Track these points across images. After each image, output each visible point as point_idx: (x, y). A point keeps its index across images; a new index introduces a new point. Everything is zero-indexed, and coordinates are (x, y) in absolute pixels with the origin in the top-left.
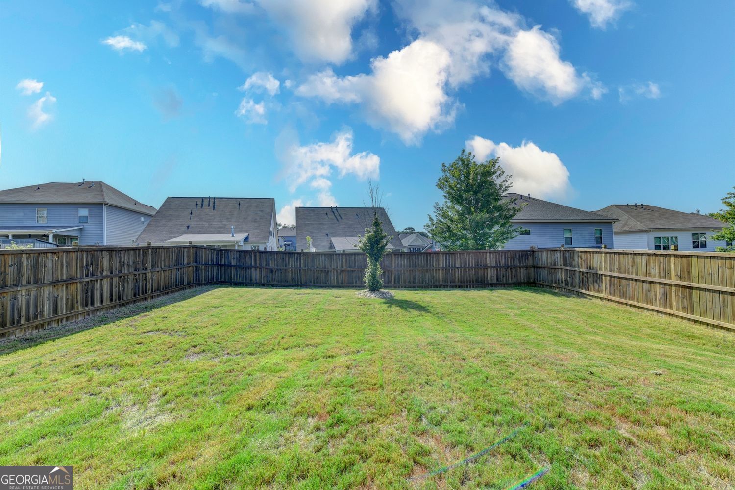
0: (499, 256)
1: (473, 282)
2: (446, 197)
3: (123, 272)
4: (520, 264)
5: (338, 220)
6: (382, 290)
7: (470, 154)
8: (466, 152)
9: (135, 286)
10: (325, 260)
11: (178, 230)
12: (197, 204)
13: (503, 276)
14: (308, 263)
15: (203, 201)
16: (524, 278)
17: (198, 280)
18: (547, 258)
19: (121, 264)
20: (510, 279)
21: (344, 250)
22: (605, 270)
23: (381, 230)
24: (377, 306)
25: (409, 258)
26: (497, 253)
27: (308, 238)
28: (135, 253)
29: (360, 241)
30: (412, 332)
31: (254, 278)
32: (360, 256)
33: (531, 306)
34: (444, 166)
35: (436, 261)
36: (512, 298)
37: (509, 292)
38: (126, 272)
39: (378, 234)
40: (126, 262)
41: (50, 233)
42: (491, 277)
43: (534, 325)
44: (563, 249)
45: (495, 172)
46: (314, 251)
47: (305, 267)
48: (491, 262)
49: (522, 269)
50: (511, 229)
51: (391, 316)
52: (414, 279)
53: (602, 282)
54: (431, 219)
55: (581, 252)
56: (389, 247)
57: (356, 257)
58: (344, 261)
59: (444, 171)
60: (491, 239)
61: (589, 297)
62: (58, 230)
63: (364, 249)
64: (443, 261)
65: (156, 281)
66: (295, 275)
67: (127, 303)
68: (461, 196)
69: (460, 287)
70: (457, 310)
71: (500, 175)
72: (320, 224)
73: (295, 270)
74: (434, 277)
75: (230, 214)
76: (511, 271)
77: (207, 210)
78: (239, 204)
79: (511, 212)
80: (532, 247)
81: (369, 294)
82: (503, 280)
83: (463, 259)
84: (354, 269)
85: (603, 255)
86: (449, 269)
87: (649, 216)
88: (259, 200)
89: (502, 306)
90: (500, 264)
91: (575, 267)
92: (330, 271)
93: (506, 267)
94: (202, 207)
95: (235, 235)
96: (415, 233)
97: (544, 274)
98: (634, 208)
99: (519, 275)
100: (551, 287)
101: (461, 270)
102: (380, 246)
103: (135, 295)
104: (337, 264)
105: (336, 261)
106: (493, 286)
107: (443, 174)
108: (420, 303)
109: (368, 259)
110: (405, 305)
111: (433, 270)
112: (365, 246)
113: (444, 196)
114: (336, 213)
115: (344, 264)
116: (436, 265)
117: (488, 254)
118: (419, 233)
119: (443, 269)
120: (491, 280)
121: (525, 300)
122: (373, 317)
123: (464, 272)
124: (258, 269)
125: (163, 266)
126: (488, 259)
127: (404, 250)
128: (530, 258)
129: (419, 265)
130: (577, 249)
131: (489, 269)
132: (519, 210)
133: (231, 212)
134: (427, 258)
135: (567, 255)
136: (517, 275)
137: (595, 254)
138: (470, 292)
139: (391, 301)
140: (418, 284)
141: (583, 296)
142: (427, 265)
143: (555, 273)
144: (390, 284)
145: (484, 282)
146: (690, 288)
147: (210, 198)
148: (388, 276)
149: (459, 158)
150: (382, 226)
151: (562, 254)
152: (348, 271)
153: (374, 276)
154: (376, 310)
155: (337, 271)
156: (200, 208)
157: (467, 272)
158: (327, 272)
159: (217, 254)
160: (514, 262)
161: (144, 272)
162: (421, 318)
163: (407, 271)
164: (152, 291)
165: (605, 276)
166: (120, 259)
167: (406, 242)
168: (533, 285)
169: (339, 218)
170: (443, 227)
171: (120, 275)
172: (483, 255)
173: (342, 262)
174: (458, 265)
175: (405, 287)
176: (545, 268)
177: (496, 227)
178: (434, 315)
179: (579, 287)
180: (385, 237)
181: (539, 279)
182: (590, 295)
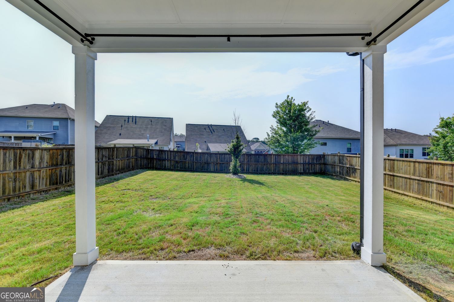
0: (305, 157)
1: (290, 171)
2: (277, 123)
3: (103, 160)
4: (317, 162)
5: (212, 133)
6: (240, 174)
7: (292, 98)
8: (290, 97)
9: (109, 168)
10: (207, 157)
11: (114, 136)
12: (125, 120)
13: (307, 169)
14: (198, 158)
15: (129, 118)
16: (318, 171)
17: (137, 166)
18: (331, 159)
19: (103, 156)
20: (311, 171)
21: (218, 152)
22: (358, 167)
23: (240, 142)
24: (237, 182)
25: (255, 157)
26: (304, 156)
27: (197, 144)
28: (109, 150)
29: (229, 147)
30: (255, 193)
31: (166, 166)
32: (227, 155)
33: (318, 184)
34: (277, 104)
35: (270, 159)
36: (309, 180)
37: (309, 177)
38: (105, 160)
39: (238, 143)
40: (105, 155)
41: (37, 136)
42: (300, 169)
43: (315, 192)
44: (339, 154)
45: (305, 109)
46: (200, 152)
47: (196, 160)
48: (300, 160)
49: (318, 165)
50: (313, 142)
51: (244, 187)
52: (257, 169)
53: (356, 173)
54: (268, 135)
55: (347, 156)
56: (244, 151)
57: (225, 156)
58: (218, 157)
59: (277, 107)
60: (302, 148)
61: (350, 181)
62: (42, 134)
63: (231, 152)
64: (274, 159)
65: (118, 165)
66: (190, 165)
67: (105, 177)
68: (286, 123)
69: (283, 174)
70: (279, 185)
71: (309, 111)
72: (201, 135)
73: (190, 163)
74: (268, 168)
75: (145, 127)
76: (312, 166)
77: (131, 124)
78: (151, 121)
79: (314, 132)
80: (324, 153)
81: (232, 176)
82: (307, 171)
83: (285, 158)
84: (224, 163)
85: (358, 158)
86: (277, 163)
87: (399, 136)
88: (163, 119)
89: (303, 184)
90: (305, 162)
91: (344, 164)
92: (210, 163)
93: (309, 164)
94: (128, 122)
95: (149, 140)
96: (259, 142)
97: (329, 167)
98: (391, 131)
99: (316, 168)
100: (332, 175)
101: (284, 164)
102: (239, 150)
103: (108, 173)
104: (214, 159)
105: (214, 158)
106: (301, 174)
107: (276, 109)
108: (260, 181)
109: (232, 157)
110: (252, 182)
111: (268, 164)
112: (231, 150)
113: (276, 122)
114: (211, 128)
115: (218, 159)
116: (270, 161)
117: (299, 156)
118: (262, 141)
119: (273, 164)
120: (300, 170)
121: (316, 181)
122: (235, 187)
123: (285, 166)
124: (169, 161)
125: (121, 158)
126: (299, 159)
127: (252, 152)
128: (323, 159)
129: (260, 161)
130: (346, 155)
131: (299, 165)
132: (319, 132)
133: (146, 126)
134: (265, 157)
135: (341, 158)
136: (315, 168)
137: (354, 158)
138: (288, 177)
139: (244, 180)
140: (259, 172)
141: (347, 180)
142: (265, 162)
143: (335, 168)
144: (243, 171)
145: (296, 172)
146: (394, 176)
147: (133, 117)
148: (243, 167)
149: (286, 100)
150: (240, 139)
151: (338, 157)
152: (220, 163)
153: (235, 166)
154: (237, 184)
155: (214, 163)
156: (127, 123)
157: (287, 166)
158: (208, 164)
159: (146, 152)
160: (313, 161)
161: (113, 160)
162: (260, 188)
163: (254, 164)
164: (116, 171)
165: (358, 169)
166: (102, 153)
167: (254, 147)
168: (323, 174)
169: (213, 131)
170: (275, 140)
171: (102, 162)
172: (296, 156)
173: (217, 158)
174: (282, 162)
175: (252, 173)
176: (329, 165)
177: (305, 141)
178: (267, 187)
179: (346, 175)
180: (242, 145)
181: (326, 171)
182: (350, 180)
